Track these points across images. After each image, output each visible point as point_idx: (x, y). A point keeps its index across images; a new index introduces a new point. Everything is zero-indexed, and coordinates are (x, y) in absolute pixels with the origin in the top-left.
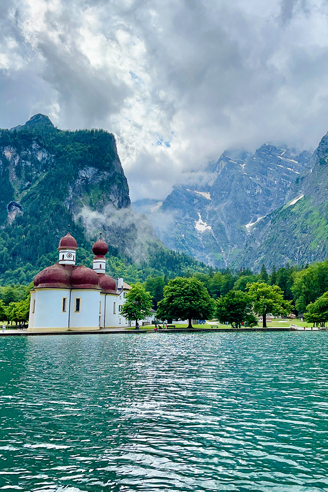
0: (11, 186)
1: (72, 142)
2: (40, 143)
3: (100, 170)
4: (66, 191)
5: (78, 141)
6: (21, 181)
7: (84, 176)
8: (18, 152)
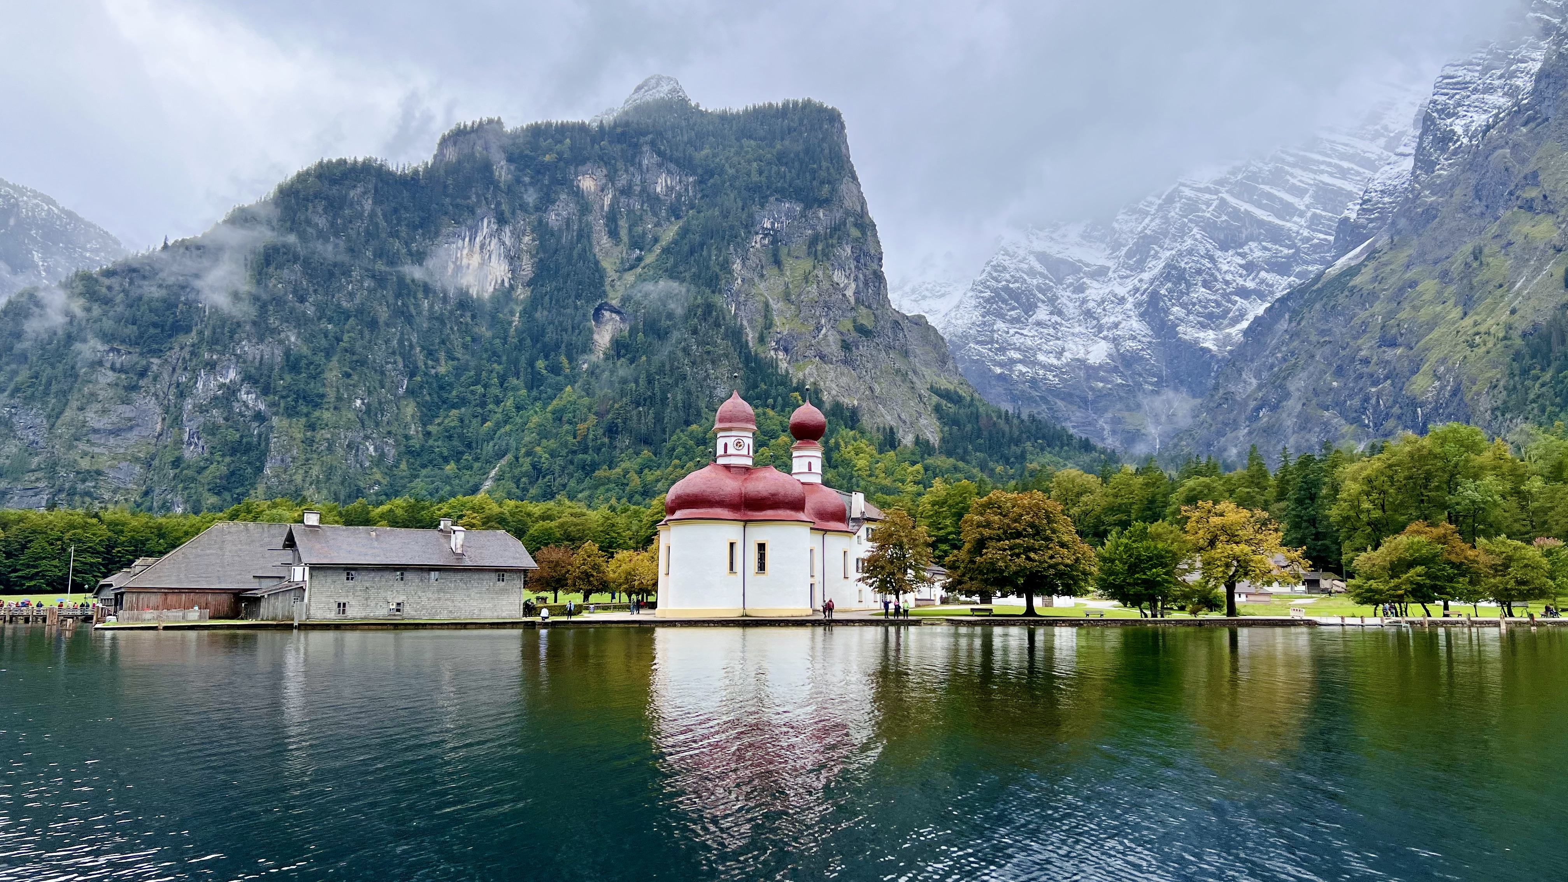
0: (597, 263)
1: (738, 139)
2: (659, 149)
3: (808, 206)
4: (726, 266)
5: (750, 137)
6: (619, 248)
7: (767, 225)
8: (611, 178)
